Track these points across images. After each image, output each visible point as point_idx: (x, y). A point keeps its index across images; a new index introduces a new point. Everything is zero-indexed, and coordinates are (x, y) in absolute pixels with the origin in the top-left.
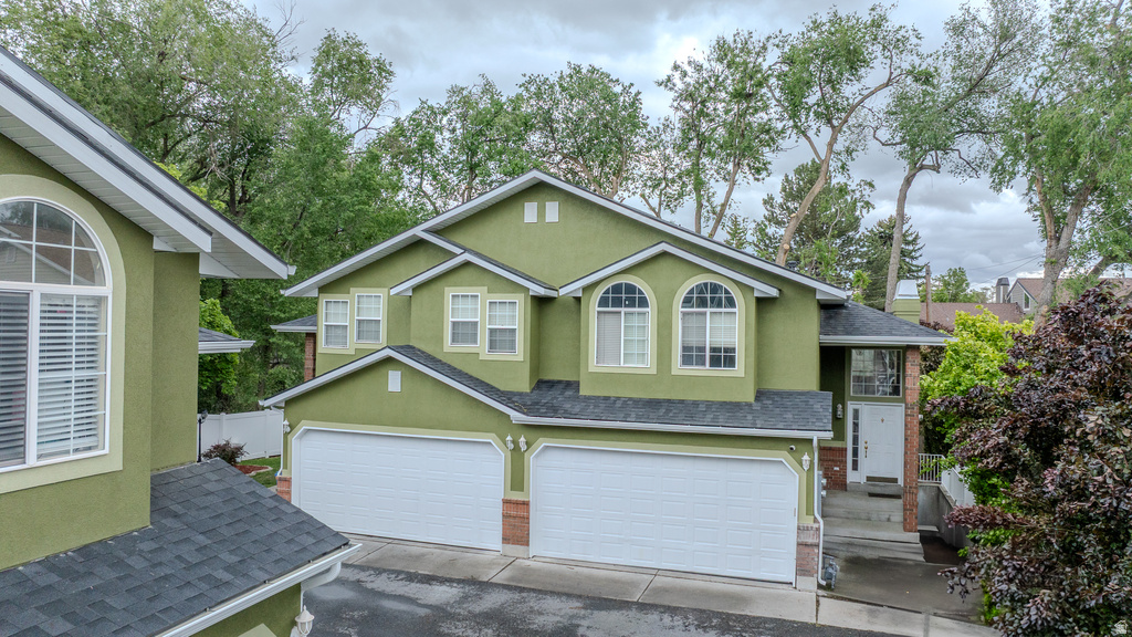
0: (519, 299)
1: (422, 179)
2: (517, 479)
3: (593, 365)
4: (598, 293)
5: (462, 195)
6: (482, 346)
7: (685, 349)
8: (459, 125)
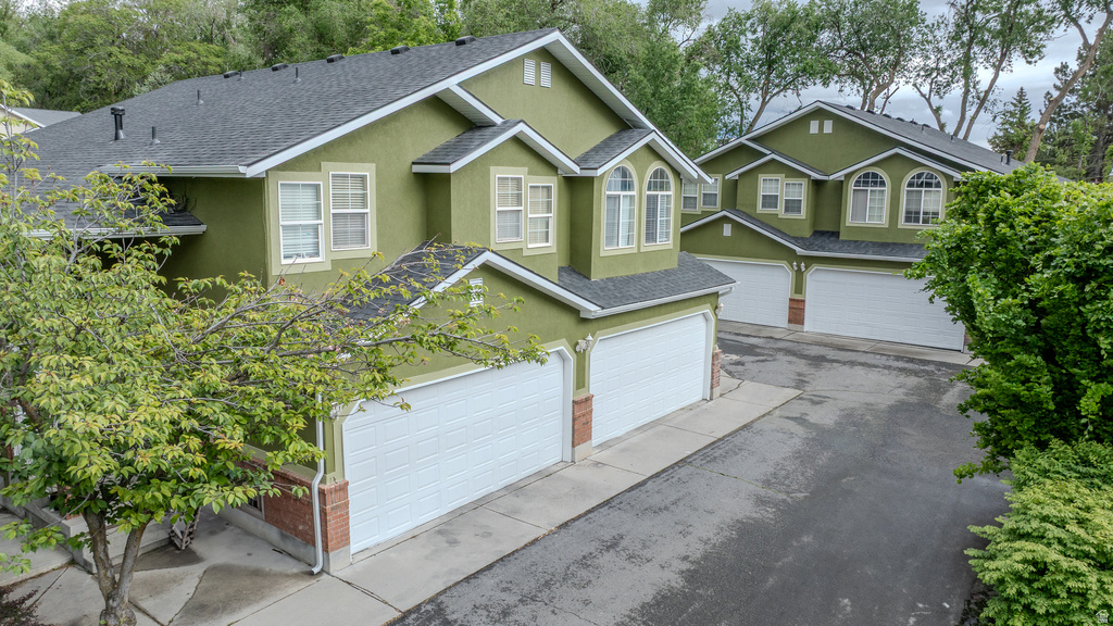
0: (804, 182)
1: (729, 75)
2: (799, 287)
3: (849, 220)
4: (854, 179)
5: (762, 89)
6: (780, 210)
7: (908, 212)
8: (759, 29)
